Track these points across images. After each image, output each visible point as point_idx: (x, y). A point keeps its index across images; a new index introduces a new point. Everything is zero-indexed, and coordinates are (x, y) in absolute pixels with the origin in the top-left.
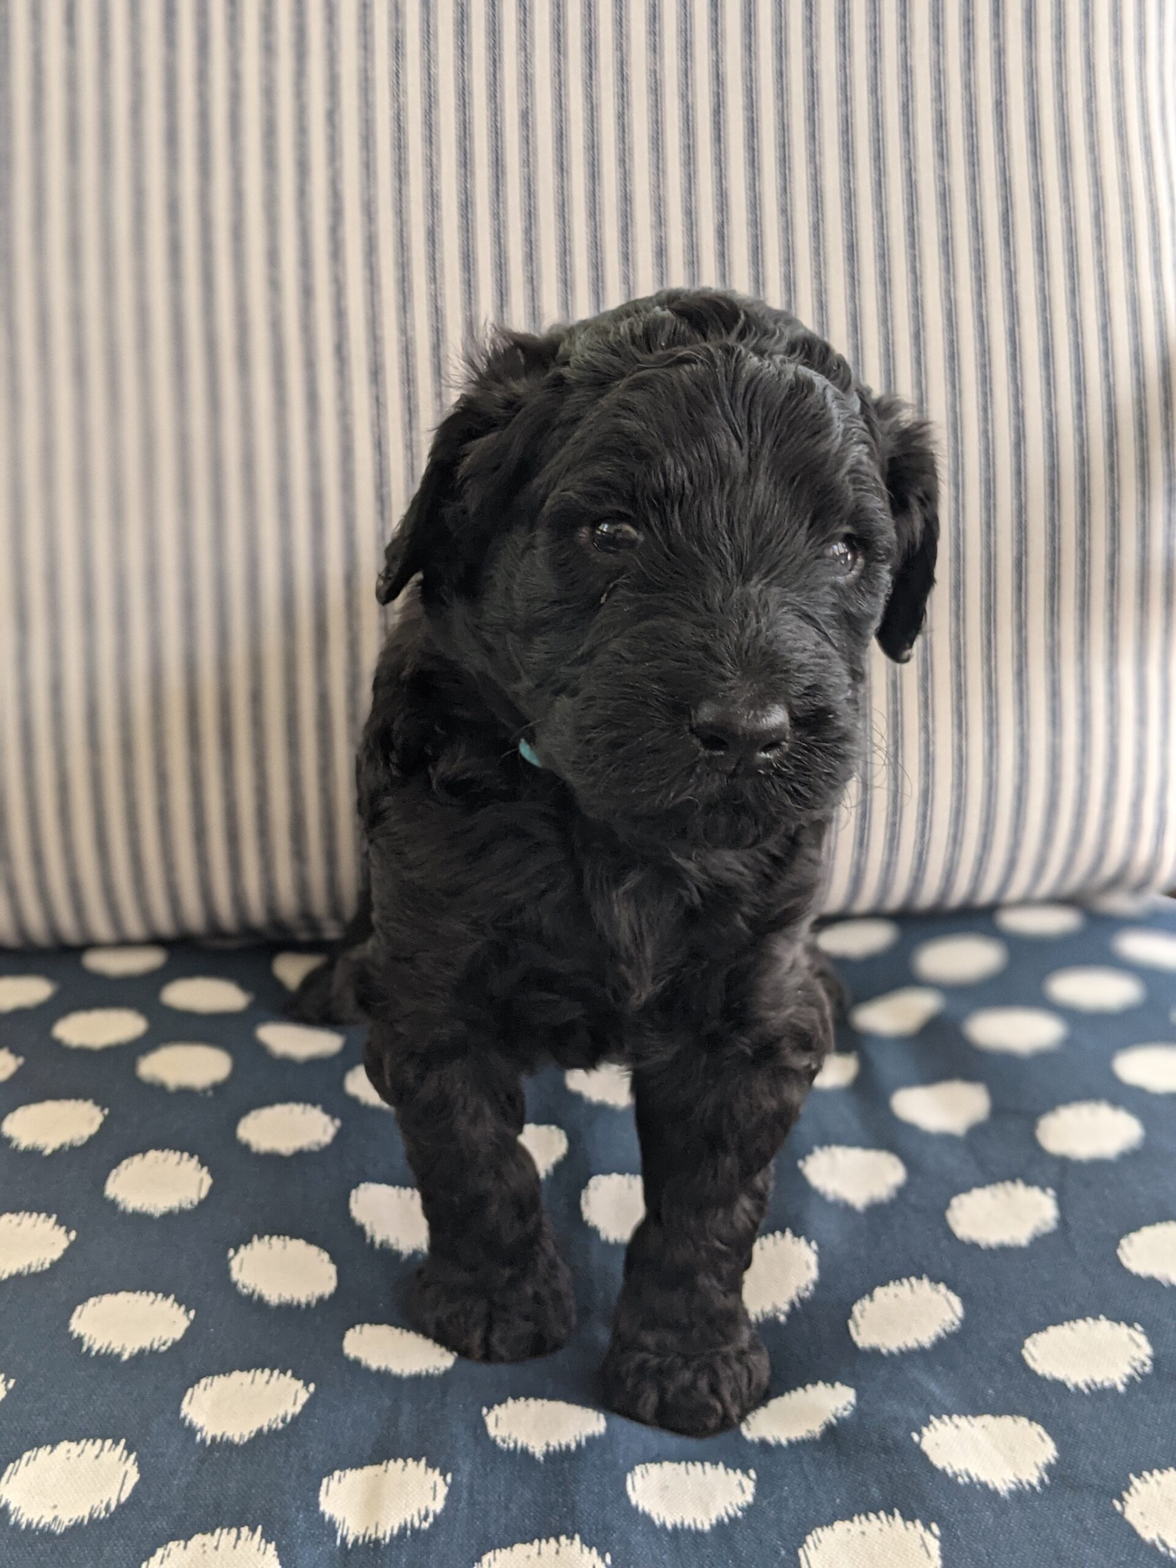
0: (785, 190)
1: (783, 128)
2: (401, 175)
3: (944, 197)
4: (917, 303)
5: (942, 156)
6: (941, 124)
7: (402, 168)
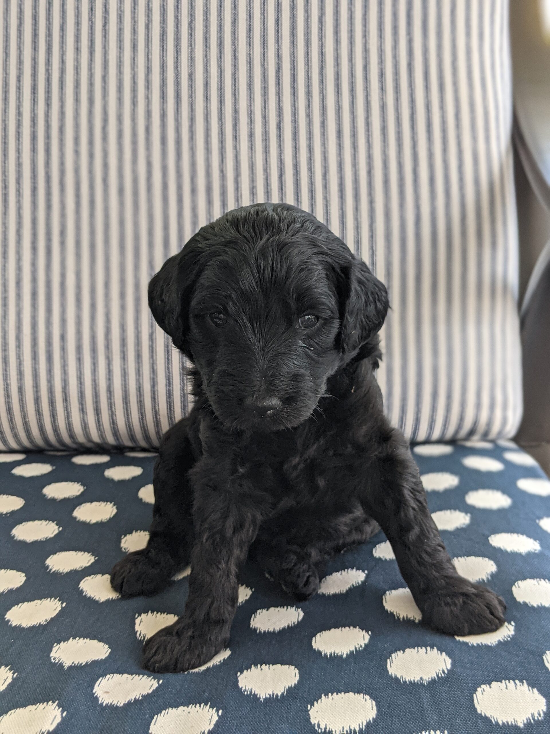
0: (309, 106)
1: (308, 78)
2: (134, 103)
3: (383, 108)
4: (370, 157)
5: (382, 89)
6: (382, 74)
7: (135, 100)
